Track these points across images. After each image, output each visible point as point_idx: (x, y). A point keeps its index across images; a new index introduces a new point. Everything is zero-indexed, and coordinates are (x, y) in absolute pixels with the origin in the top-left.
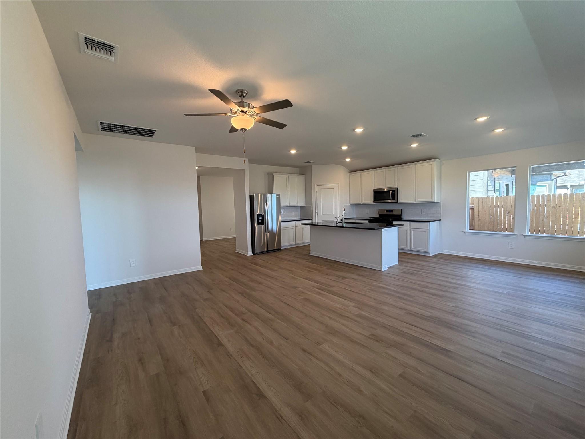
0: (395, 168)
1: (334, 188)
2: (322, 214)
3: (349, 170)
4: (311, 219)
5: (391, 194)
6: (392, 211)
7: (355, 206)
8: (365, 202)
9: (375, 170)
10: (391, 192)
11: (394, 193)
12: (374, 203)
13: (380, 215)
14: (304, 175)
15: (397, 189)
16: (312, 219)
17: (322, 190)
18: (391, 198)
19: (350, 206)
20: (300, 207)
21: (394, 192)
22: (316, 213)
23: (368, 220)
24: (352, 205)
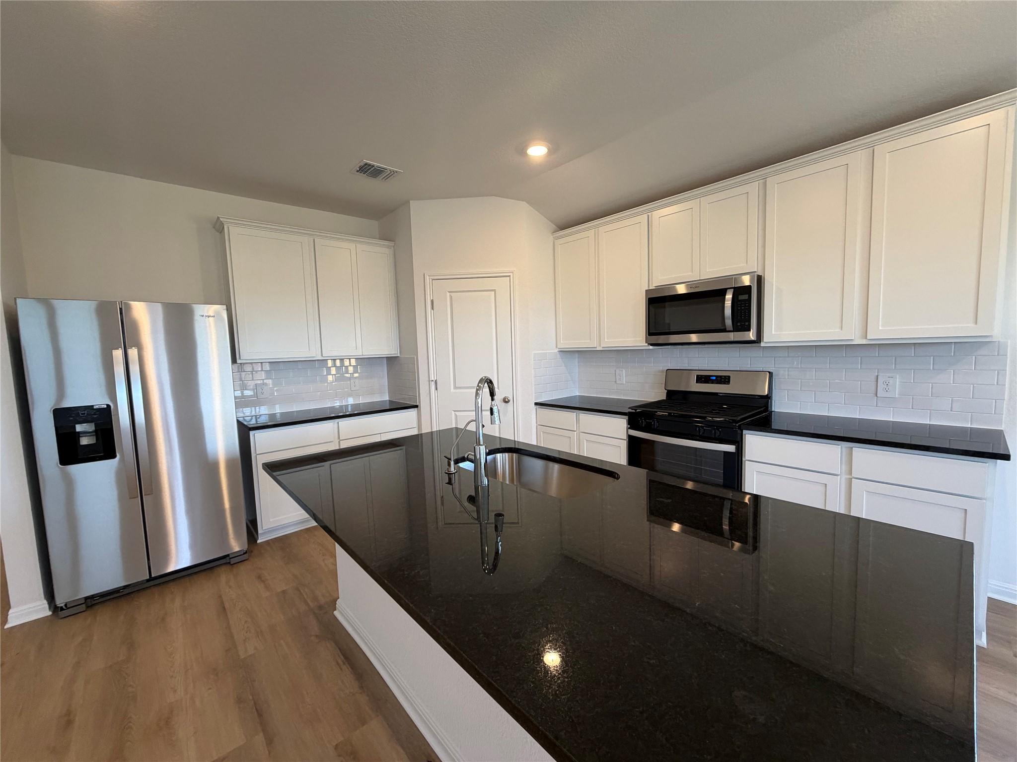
0: (750, 185)
1: (494, 290)
2: (455, 388)
3: (552, 221)
4: (416, 406)
5: (728, 303)
6: (724, 380)
7: (577, 355)
8: (610, 341)
9: (652, 210)
10: (729, 297)
11: (741, 297)
12: (652, 345)
13: (670, 393)
14: (391, 244)
15: (760, 280)
16: (418, 404)
17: (451, 297)
18: (729, 322)
19: (558, 356)
20: (385, 359)
21: (742, 293)
22: (433, 384)
23: (627, 417)
24: (567, 353)
